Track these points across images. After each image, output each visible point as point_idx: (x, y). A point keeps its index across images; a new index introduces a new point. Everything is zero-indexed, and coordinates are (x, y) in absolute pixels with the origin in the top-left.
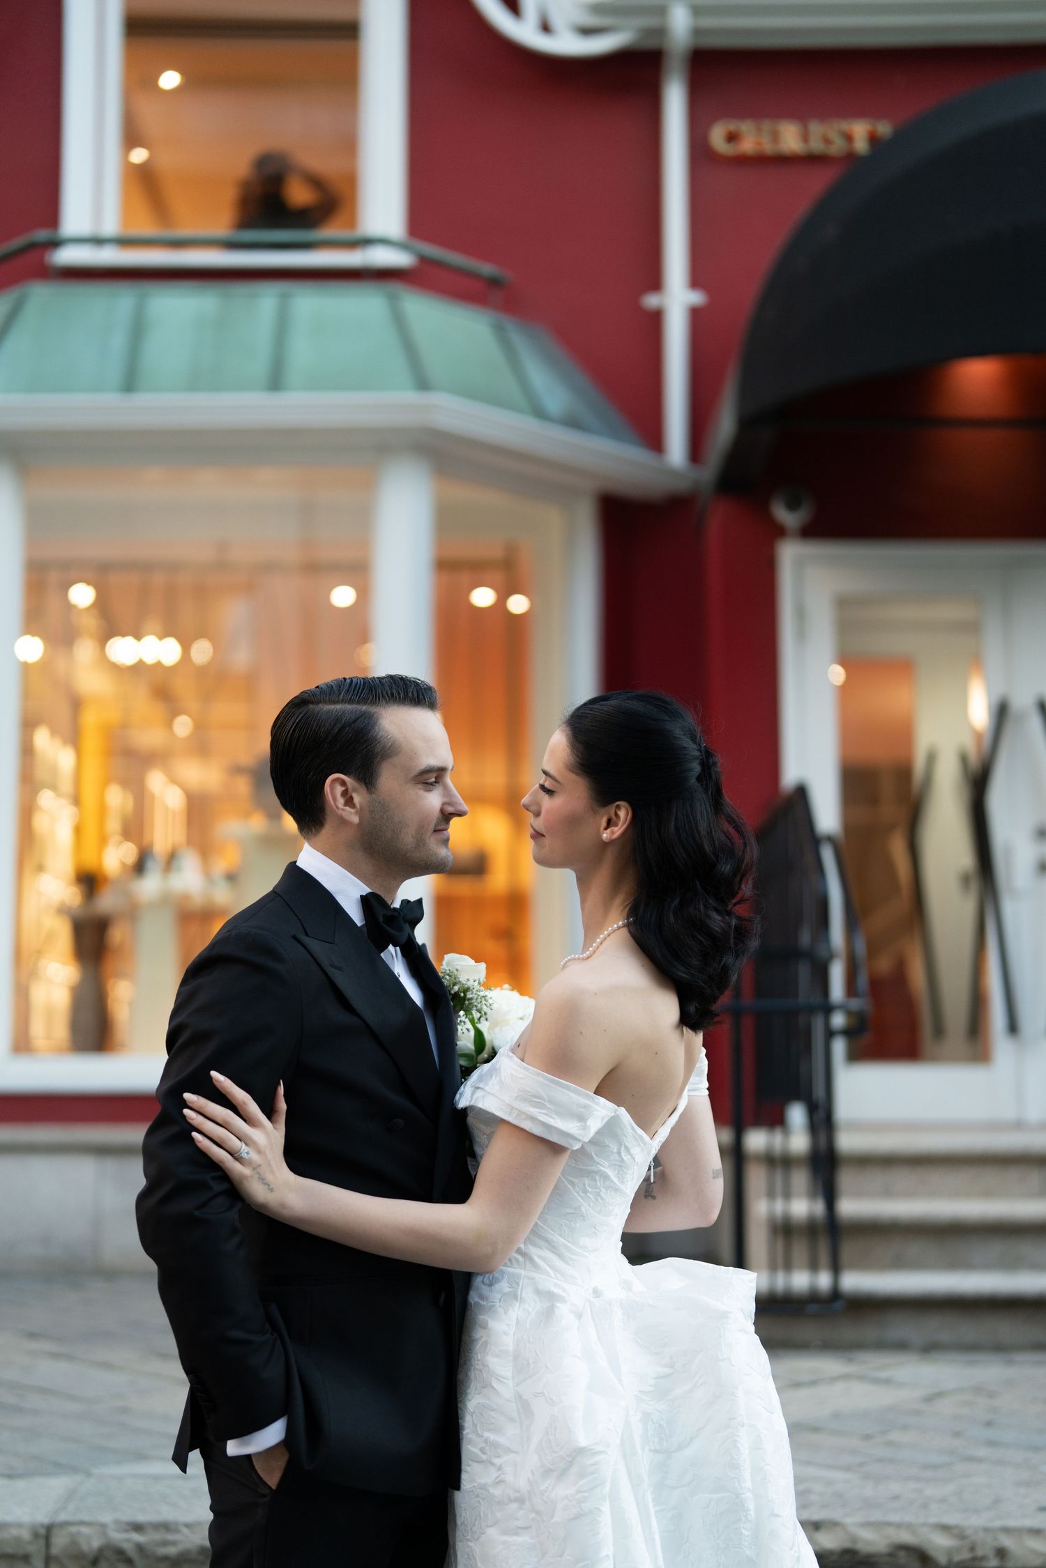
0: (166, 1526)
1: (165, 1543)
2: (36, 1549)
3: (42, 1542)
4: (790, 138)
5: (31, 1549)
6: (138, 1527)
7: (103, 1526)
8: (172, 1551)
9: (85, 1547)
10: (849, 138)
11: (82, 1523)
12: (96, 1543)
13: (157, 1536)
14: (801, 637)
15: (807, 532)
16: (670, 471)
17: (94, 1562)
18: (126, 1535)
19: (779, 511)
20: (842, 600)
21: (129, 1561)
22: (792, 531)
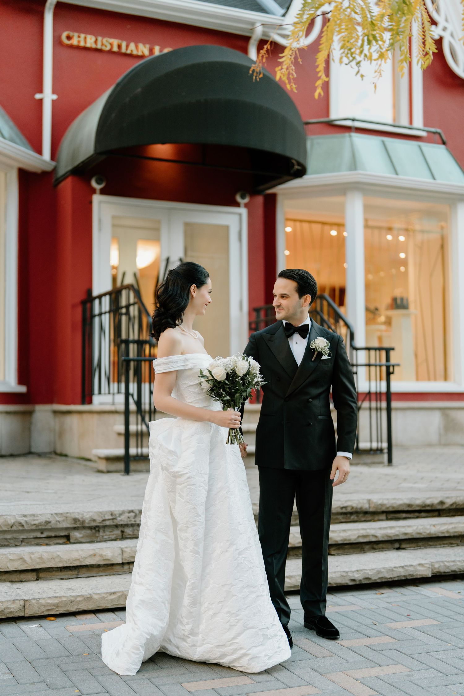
0: (34, 515)
1: (34, 520)
4: (90, 41)
6: (25, 516)
7: (14, 516)
8: (37, 522)
9: (9, 522)
10: (111, 45)
11: (8, 515)
12: (13, 521)
13: (31, 518)
14: (100, 229)
15: (103, 192)
16: (45, 162)
17: (11, 527)
18: (21, 518)
19: (94, 184)
20: (114, 217)
21: (23, 526)
22: (98, 191)
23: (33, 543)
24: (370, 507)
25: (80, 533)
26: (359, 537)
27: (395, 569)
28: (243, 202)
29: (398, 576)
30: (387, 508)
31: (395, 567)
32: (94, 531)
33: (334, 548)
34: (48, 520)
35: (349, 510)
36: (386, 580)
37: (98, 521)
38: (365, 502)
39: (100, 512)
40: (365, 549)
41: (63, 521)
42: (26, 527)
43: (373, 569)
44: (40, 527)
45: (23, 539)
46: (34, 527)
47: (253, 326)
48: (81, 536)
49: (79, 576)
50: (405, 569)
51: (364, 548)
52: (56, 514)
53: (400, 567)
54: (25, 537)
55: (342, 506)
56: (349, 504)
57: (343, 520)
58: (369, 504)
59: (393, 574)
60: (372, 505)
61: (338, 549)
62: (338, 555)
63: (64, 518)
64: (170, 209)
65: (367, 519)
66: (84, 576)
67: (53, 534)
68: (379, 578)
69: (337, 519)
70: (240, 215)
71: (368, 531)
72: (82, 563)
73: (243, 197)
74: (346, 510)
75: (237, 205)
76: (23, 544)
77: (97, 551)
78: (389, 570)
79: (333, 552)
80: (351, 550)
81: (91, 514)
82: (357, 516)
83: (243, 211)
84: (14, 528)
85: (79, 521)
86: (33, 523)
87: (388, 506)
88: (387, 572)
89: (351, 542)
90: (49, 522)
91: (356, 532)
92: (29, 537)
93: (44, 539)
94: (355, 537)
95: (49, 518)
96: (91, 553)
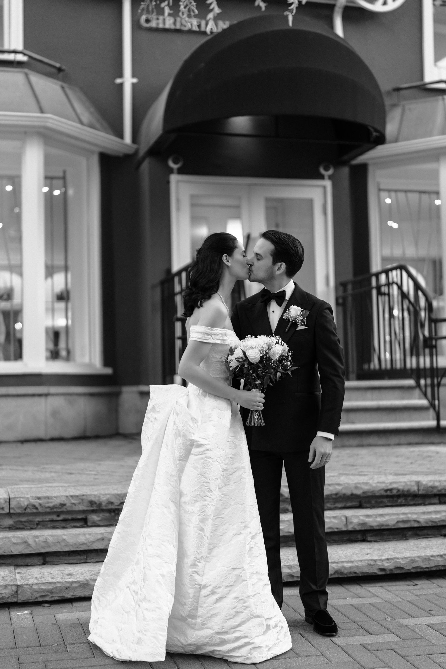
0: (48, 498)
1: (48, 503)
2: (6, 506)
3: (8, 504)
5: (4, 506)
6: (39, 498)
7: (28, 498)
8: (51, 505)
9: (22, 505)
11: (20, 497)
12: (26, 503)
13: (46, 501)
14: (178, 209)
15: (180, 171)
16: (127, 145)
17: (25, 509)
18: (35, 501)
19: (171, 164)
20: (192, 197)
21: (37, 508)
22: (175, 171)
23: (49, 526)
24: (419, 490)
25: (98, 517)
26: (398, 522)
27: (431, 558)
28: (326, 174)
29: (436, 566)
30: (440, 491)
31: (432, 556)
32: (113, 514)
33: (370, 535)
34: (62, 502)
35: (395, 492)
36: (422, 570)
37: (116, 504)
38: (413, 484)
39: (118, 495)
40: (407, 535)
41: (79, 503)
42: (40, 510)
43: (406, 558)
44: (55, 510)
45: (39, 521)
46: (48, 510)
47: (340, 301)
48: (99, 519)
49: (88, 561)
50: (444, 558)
51: (405, 535)
52: (72, 496)
53: (438, 556)
54: (41, 520)
55: (386, 488)
56: (395, 486)
57: (388, 504)
58: (418, 486)
59: (429, 564)
60: (421, 488)
61: (376, 535)
62: (376, 541)
63: (80, 501)
64: (250, 185)
65: (417, 503)
66: (92, 560)
67: (70, 517)
68: (413, 568)
69: (381, 502)
70: (325, 187)
71: (409, 516)
72: (90, 547)
73: (326, 169)
74: (392, 493)
75: (322, 177)
76: (39, 527)
77: (106, 535)
78: (425, 559)
79: (369, 539)
80: (391, 537)
81: (108, 496)
82: (405, 500)
83: (328, 184)
84: (28, 511)
85: (95, 503)
86: (47, 505)
87: (440, 488)
88: (423, 561)
89: (389, 527)
90: (65, 505)
91: (394, 517)
92: (44, 520)
93: (60, 522)
94: (394, 522)
95: (64, 501)
96: (99, 537)
